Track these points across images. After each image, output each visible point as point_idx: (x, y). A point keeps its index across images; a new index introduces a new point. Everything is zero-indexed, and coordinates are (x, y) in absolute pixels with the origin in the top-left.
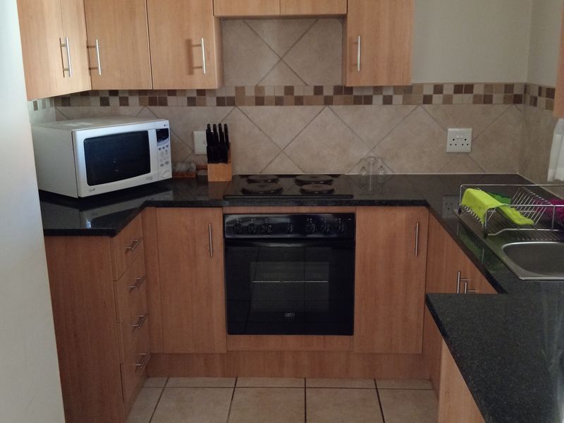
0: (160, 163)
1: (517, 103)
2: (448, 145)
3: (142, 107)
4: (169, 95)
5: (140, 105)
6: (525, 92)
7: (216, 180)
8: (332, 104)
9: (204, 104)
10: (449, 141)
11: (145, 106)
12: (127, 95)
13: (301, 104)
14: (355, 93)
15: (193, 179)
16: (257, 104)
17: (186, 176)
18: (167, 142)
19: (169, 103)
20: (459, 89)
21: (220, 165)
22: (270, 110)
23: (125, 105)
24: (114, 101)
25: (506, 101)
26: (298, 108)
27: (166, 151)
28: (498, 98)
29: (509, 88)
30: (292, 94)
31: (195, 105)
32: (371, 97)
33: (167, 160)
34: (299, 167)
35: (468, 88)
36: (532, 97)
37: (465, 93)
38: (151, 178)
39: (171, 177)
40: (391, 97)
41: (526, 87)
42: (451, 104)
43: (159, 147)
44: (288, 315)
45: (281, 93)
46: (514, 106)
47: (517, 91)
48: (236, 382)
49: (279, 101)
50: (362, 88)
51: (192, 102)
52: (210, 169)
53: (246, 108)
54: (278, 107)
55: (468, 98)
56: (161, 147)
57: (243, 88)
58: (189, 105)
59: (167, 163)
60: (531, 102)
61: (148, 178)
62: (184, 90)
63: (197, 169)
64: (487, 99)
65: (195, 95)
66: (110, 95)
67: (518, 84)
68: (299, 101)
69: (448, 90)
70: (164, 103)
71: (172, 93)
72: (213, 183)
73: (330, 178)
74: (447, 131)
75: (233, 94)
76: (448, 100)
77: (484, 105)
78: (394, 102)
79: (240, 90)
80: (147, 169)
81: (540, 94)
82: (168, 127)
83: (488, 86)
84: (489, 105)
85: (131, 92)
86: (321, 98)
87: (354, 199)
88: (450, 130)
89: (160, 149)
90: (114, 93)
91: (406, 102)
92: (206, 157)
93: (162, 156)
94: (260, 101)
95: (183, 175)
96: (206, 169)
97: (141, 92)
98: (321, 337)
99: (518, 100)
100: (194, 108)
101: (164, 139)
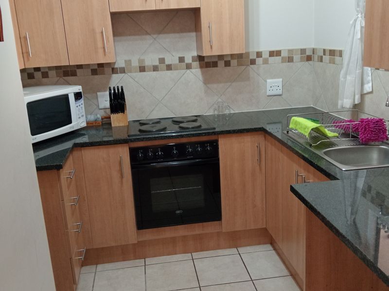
0: (78, 117)
1: (309, 61)
2: (268, 91)
3: (59, 78)
4: (77, 69)
5: (57, 76)
6: (313, 53)
7: (117, 125)
8: (191, 69)
9: (103, 73)
10: (268, 88)
11: (60, 77)
12: (47, 70)
13: (171, 69)
14: (206, 60)
15: (99, 126)
16: (141, 71)
17: (94, 124)
18: (82, 101)
19: (78, 74)
20: (272, 54)
21: (120, 115)
22: (150, 75)
23: (46, 77)
24: (38, 75)
25: (302, 60)
26: (169, 72)
27: (81, 108)
28: (296, 58)
29: (303, 51)
30: (164, 63)
31: (97, 74)
32: (217, 62)
33: (82, 114)
34: (172, 112)
35: (278, 53)
36: (318, 56)
37: (276, 56)
38: (73, 127)
39: (86, 125)
40: (229, 61)
41: (314, 50)
42: (268, 64)
43: (77, 105)
44: (178, 212)
45: (157, 63)
46: (307, 62)
47: (308, 53)
48: (145, 262)
49: (155, 69)
50: (211, 57)
51: (94, 72)
52: (113, 117)
53: (134, 74)
54: (155, 72)
55: (278, 59)
56: (78, 105)
57: (130, 61)
58: (92, 74)
59: (83, 116)
60: (318, 59)
61: (71, 128)
62: (89, 64)
63: (102, 119)
64: (290, 60)
65: (96, 67)
66: (35, 71)
67: (309, 49)
68: (169, 68)
69: (266, 55)
70: (74, 74)
71: (80, 67)
72: (116, 127)
73: (196, 118)
74: (266, 82)
75: (123, 65)
76: (266, 62)
77: (289, 63)
78: (232, 65)
79: (128, 62)
80: (69, 121)
81: (324, 54)
82: (81, 91)
83: (290, 51)
84: (292, 63)
85: (50, 68)
86: (184, 65)
87: (216, 130)
88: (268, 81)
89: (77, 107)
90: (37, 69)
91: (240, 64)
92: (109, 110)
93: (79, 111)
94: (142, 69)
95: (93, 124)
96: (110, 118)
97: (57, 68)
98: (201, 224)
99: (309, 58)
100: (96, 77)
101: (79, 99)
